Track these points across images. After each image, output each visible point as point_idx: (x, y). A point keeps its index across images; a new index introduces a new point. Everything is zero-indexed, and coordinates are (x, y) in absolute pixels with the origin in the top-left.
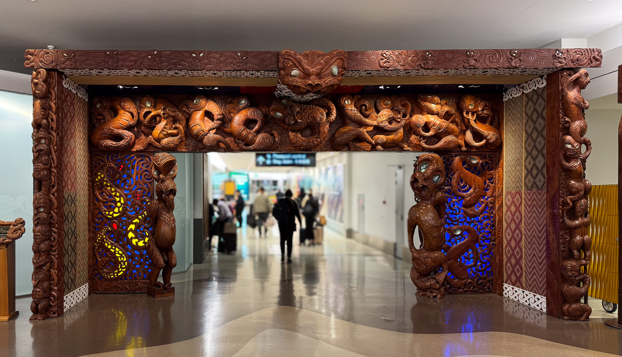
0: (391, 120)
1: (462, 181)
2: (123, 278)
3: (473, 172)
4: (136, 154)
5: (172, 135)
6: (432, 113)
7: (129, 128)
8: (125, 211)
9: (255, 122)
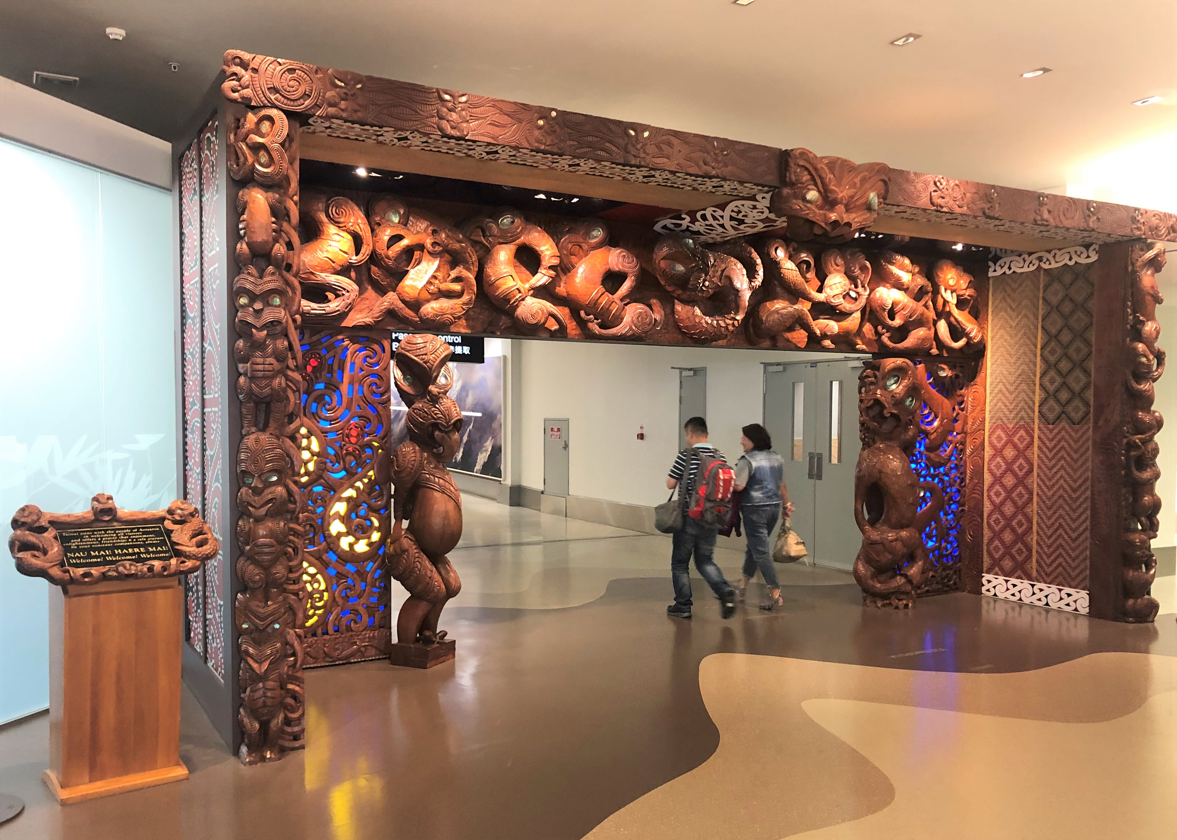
1: (926, 406)
2: (319, 631)
3: (939, 392)
4: (349, 334)
5: (449, 295)
6: (899, 286)
7: (345, 270)
8: (323, 470)
9: (621, 276)
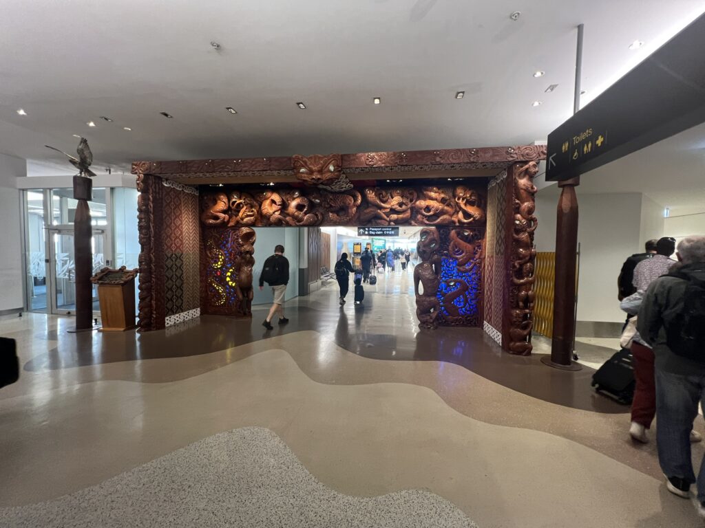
0: (400, 205)
1: (456, 248)
3: (465, 241)
4: (231, 228)
5: (250, 216)
6: (432, 199)
7: (224, 212)
8: (225, 264)
9: (304, 206)
